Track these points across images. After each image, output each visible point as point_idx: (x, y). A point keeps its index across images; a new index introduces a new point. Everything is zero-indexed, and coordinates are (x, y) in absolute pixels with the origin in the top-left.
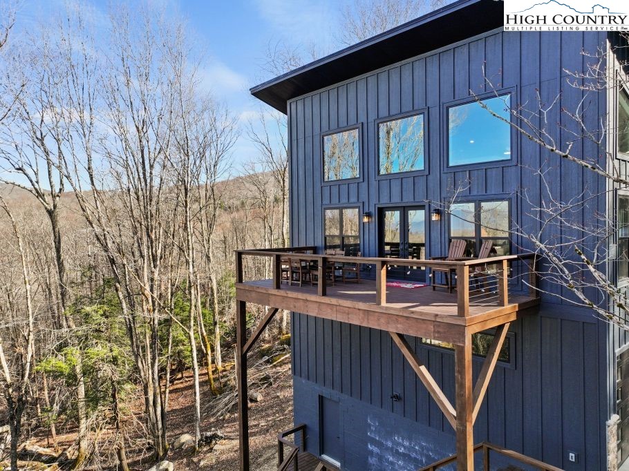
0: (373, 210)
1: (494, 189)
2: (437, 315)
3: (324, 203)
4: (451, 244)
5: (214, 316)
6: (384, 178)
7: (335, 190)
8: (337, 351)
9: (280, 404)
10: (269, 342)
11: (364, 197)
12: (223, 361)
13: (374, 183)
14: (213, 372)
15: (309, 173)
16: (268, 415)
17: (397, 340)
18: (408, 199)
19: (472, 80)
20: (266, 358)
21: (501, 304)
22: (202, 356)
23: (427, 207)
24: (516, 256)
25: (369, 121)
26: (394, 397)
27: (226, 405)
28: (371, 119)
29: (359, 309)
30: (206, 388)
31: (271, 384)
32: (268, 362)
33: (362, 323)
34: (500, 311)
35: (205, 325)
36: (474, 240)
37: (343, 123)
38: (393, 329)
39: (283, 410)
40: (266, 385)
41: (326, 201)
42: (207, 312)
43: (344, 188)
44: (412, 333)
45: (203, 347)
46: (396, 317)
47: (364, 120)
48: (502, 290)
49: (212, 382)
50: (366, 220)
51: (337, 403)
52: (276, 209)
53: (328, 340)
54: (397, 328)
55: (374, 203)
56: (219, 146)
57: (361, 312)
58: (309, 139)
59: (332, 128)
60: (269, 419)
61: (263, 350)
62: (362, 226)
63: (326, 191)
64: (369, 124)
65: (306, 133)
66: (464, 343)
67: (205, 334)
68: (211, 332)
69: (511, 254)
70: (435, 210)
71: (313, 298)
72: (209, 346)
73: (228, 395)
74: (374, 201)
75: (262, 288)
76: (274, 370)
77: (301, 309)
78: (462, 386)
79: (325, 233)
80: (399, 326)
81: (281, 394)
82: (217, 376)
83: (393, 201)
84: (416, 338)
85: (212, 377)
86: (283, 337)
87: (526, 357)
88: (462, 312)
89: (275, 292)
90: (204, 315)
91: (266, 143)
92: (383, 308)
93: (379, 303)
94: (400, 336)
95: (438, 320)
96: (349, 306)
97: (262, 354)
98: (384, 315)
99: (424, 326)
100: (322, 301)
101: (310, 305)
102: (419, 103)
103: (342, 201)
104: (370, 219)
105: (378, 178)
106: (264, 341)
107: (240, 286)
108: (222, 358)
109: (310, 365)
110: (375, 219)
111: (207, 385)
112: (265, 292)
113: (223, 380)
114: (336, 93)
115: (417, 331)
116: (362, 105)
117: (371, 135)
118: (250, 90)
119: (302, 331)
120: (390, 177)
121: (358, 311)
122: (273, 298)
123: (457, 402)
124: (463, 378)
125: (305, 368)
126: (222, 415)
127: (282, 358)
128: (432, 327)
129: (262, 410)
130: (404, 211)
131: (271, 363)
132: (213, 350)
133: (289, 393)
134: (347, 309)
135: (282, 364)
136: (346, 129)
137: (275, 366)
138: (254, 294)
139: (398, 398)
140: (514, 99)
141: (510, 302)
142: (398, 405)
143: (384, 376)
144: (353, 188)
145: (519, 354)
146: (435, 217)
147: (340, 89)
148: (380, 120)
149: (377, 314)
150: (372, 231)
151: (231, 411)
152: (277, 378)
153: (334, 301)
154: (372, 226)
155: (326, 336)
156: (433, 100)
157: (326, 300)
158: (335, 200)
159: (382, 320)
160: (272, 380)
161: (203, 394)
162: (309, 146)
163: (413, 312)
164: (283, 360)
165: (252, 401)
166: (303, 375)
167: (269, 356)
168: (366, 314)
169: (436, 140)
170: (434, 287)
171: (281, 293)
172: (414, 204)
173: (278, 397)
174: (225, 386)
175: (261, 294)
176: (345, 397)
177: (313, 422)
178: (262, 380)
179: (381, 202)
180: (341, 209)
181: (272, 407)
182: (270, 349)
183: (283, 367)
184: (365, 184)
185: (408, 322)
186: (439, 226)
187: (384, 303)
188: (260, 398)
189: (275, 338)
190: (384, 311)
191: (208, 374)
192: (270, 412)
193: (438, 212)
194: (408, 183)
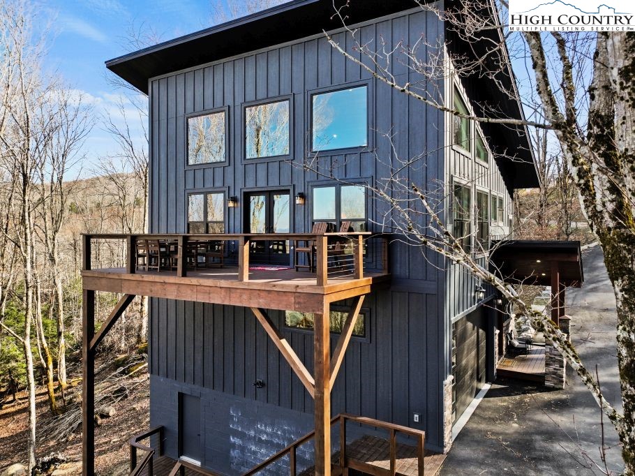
0: (238, 195)
1: (353, 174)
2: (298, 286)
3: (187, 187)
4: (314, 226)
5: (58, 326)
6: (250, 162)
7: (199, 174)
8: (199, 344)
9: (136, 416)
10: (125, 352)
11: (230, 182)
12: (69, 376)
13: (240, 168)
14: (55, 391)
15: (172, 156)
16: (122, 430)
17: (259, 315)
18: (274, 184)
19: (334, 69)
20: (122, 369)
21: (357, 277)
22: (41, 372)
23: (291, 192)
24: (370, 233)
25: (236, 104)
26: (258, 384)
27: (71, 424)
28: (238, 103)
29: (221, 287)
30: (45, 409)
31: (126, 396)
32: (123, 373)
33: (223, 301)
34: (356, 283)
35: (46, 338)
36: (335, 223)
37: (209, 105)
38: (254, 304)
39: (139, 422)
40: (120, 398)
41: (190, 186)
42: (48, 321)
43: (209, 173)
44: (274, 307)
45: (43, 361)
46: (258, 292)
47: (232, 105)
48: (358, 264)
49: (54, 400)
50: (231, 204)
51: (198, 398)
52: (136, 210)
53: (190, 332)
54: (259, 303)
55: (240, 187)
56: (70, 133)
57: (223, 290)
58: (172, 121)
59: (197, 109)
60: (123, 434)
61: (118, 361)
62: (227, 211)
63: (190, 174)
64: (236, 108)
65: (169, 113)
66: (323, 312)
67: (45, 345)
68: (55, 345)
69: (367, 231)
70: (299, 194)
71: (171, 279)
72: (50, 359)
73: (74, 412)
74: (240, 185)
75: (114, 274)
76: (130, 381)
77: (158, 292)
78: (320, 353)
79: (188, 220)
80: (261, 300)
81: (138, 406)
82: (60, 394)
83: (259, 185)
84: (280, 311)
85: (53, 395)
86: (141, 346)
87: (379, 330)
88: (320, 283)
89: (130, 277)
90: (45, 326)
91: (126, 135)
92: (244, 284)
93: (242, 280)
94: (261, 310)
95: (299, 291)
96: (211, 285)
97: (117, 365)
98: (246, 291)
99: (285, 298)
100: (182, 282)
101: (169, 288)
102: (285, 89)
103: (207, 186)
104: (236, 205)
105: (244, 162)
106: (119, 351)
107: (88, 273)
108: (67, 374)
109: (169, 362)
110: (240, 205)
111: (46, 405)
112: (117, 277)
113: (67, 398)
114: (202, 75)
115: (278, 304)
116: (229, 87)
117: (238, 118)
118: (105, 62)
119: (161, 326)
120: (257, 161)
121: (219, 289)
122: (126, 284)
123: (316, 369)
124: (321, 346)
125: (163, 365)
126: (65, 436)
127: (140, 368)
128: (293, 298)
129: (115, 426)
130: (270, 195)
131: (126, 374)
132: (55, 365)
133: (146, 404)
134: (208, 288)
135: (139, 374)
136: (211, 111)
137: (132, 377)
138: (104, 282)
139: (262, 385)
140: (370, 90)
141: (364, 276)
142: (261, 392)
143: (248, 364)
144: (219, 172)
145: (374, 328)
146: (299, 201)
147: (206, 70)
148: (248, 104)
149: (238, 291)
150: (238, 216)
151: (76, 431)
152: (134, 389)
153: (194, 281)
154: (238, 211)
155: (187, 328)
156: (298, 87)
157: (186, 281)
158: (199, 185)
159: (245, 297)
160: (127, 392)
161: (42, 416)
162: (172, 127)
163: (274, 286)
164: (141, 370)
165: (103, 416)
166: (161, 373)
167: (125, 367)
168: (228, 292)
169: (301, 127)
170: (297, 268)
171: (136, 277)
172: (279, 188)
173: (134, 409)
174: (69, 403)
175: (112, 280)
176: (207, 390)
177: (172, 422)
178: (116, 392)
179: (247, 186)
180: (206, 194)
181: (127, 420)
182: (126, 359)
183: (141, 377)
184: (230, 169)
185: (270, 295)
186: (303, 209)
187: (246, 279)
188: (112, 412)
189: (132, 348)
190: (246, 287)
191: (48, 393)
192: (124, 426)
193: (302, 196)
194: (274, 167)
